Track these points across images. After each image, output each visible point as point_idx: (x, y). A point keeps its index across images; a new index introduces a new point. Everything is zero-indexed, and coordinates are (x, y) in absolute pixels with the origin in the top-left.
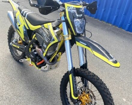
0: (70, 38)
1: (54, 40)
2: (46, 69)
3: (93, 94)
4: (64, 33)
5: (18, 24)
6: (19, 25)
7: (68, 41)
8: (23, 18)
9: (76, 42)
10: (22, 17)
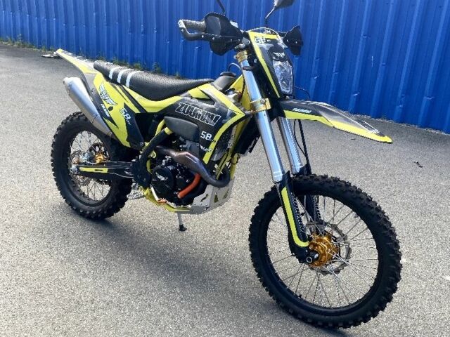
0: (269, 107)
1: (233, 115)
2: (206, 203)
3: (340, 232)
4: (253, 97)
5: (106, 106)
6: (108, 106)
7: (264, 112)
8: (117, 87)
9: (285, 111)
10: (115, 88)
